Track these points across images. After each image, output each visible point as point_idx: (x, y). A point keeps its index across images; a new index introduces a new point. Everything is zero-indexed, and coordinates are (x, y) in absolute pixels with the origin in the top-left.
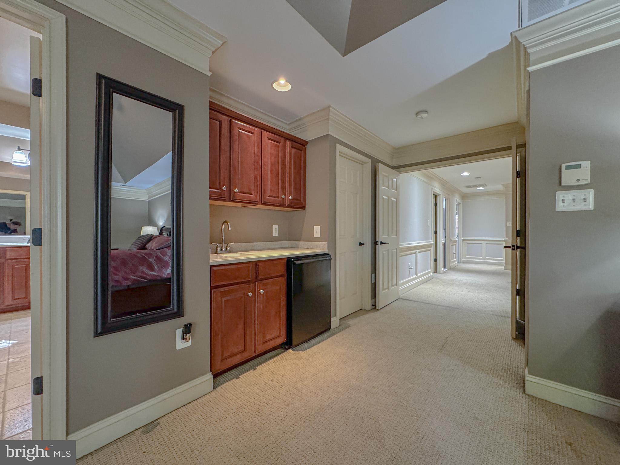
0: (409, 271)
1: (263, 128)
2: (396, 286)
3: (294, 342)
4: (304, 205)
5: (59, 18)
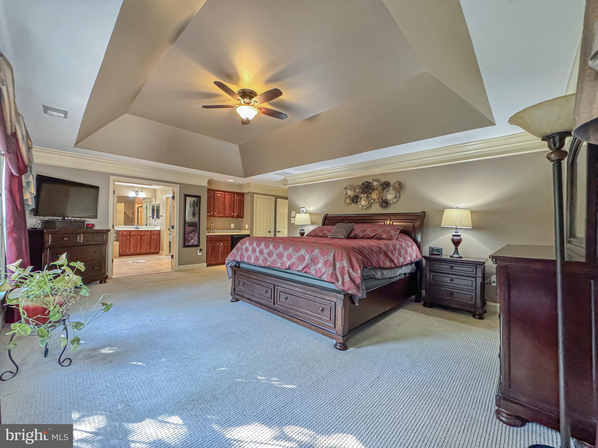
1: (226, 192)
4: (243, 217)
5: (178, 185)
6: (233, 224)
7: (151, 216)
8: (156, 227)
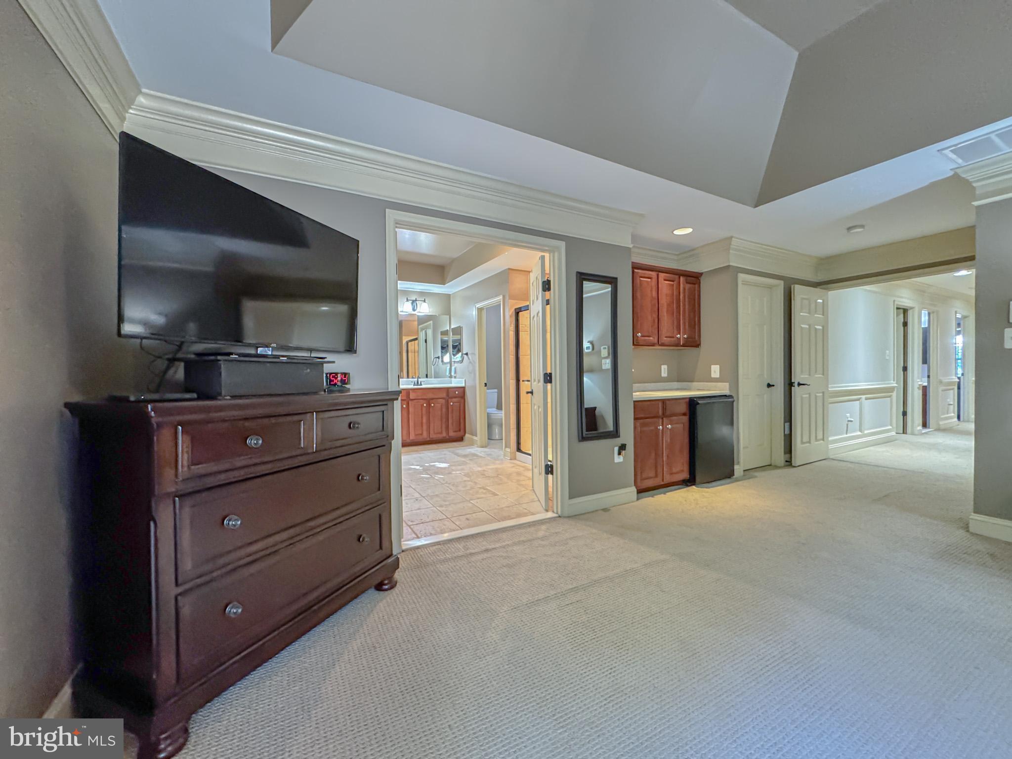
0: (847, 425)
1: (659, 270)
2: (822, 442)
3: (698, 479)
4: (698, 343)
5: (562, 245)
6: (666, 367)
7: (438, 358)
8: (453, 379)
